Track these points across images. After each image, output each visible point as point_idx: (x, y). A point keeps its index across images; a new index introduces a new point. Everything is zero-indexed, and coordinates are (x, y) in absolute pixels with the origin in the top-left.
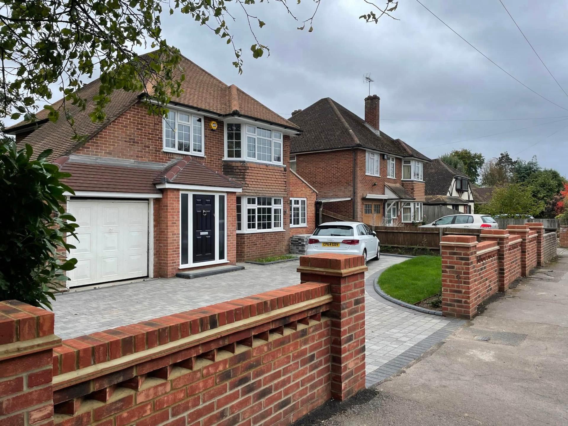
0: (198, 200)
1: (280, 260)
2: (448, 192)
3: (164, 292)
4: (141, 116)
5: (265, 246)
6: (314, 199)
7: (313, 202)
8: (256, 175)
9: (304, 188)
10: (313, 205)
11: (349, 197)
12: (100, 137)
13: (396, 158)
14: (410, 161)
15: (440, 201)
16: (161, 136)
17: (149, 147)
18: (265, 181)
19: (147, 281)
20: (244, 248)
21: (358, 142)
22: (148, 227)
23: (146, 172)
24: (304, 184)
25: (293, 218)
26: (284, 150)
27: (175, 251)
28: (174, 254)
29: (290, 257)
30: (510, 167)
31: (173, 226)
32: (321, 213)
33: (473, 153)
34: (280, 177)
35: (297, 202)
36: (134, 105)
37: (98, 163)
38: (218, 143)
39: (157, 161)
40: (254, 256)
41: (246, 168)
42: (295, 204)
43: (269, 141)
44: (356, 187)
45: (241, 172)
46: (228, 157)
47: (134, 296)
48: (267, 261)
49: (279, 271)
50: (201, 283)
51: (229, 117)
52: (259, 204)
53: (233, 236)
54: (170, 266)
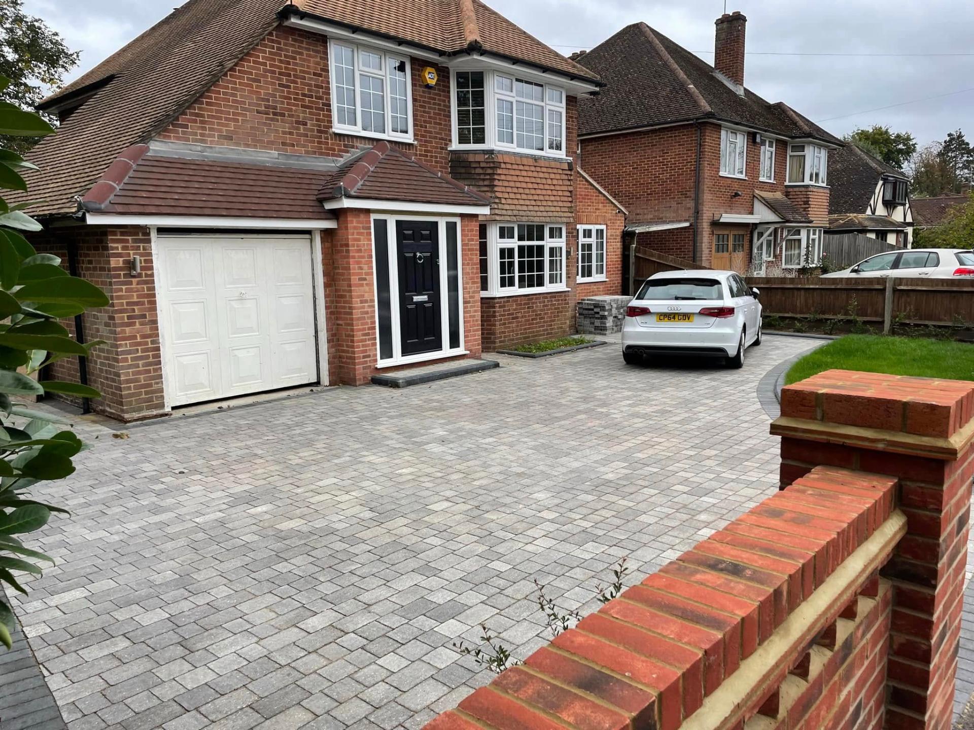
0: (406, 232)
1: (563, 348)
2: (869, 208)
3: (352, 417)
4: (286, 56)
5: (532, 320)
6: (619, 226)
7: (619, 233)
8: (515, 178)
9: (601, 205)
10: (619, 239)
11: (686, 221)
12: (208, 104)
13: (778, 141)
14: (803, 147)
15: (854, 225)
16: (328, 99)
17: (305, 124)
18: (533, 192)
19: (318, 392)
20: (495, 325)
21: (708, 109)
22: (314, 287)
23: (304, 177)
24: (601, 198)
25: (580, 264)
26: (567, 128)
27: (368, 334)
28: (365, 340)
29: (582, 342)
30: (965, 158)
31: (362, 285)
32: (632, 254)
33: (893, 132)
34: (560, 182)
35: (588, 234)
36: (270, 34)
37: (207, 158)
38: (440, 114)
39: (321, 154)
40: (513, 340)
41: (496, 165)
42: (584, 237)
43: (540, 108)
44: (700, 201)
45: (485, 174)
46: (459, 143)
47: (295, 428)
48: (539, 349)
49: (569, 371)
50: (422, 398)
51: (461, 57)
52: (521, 238)
53: (475, 302)
54: (359, 364)
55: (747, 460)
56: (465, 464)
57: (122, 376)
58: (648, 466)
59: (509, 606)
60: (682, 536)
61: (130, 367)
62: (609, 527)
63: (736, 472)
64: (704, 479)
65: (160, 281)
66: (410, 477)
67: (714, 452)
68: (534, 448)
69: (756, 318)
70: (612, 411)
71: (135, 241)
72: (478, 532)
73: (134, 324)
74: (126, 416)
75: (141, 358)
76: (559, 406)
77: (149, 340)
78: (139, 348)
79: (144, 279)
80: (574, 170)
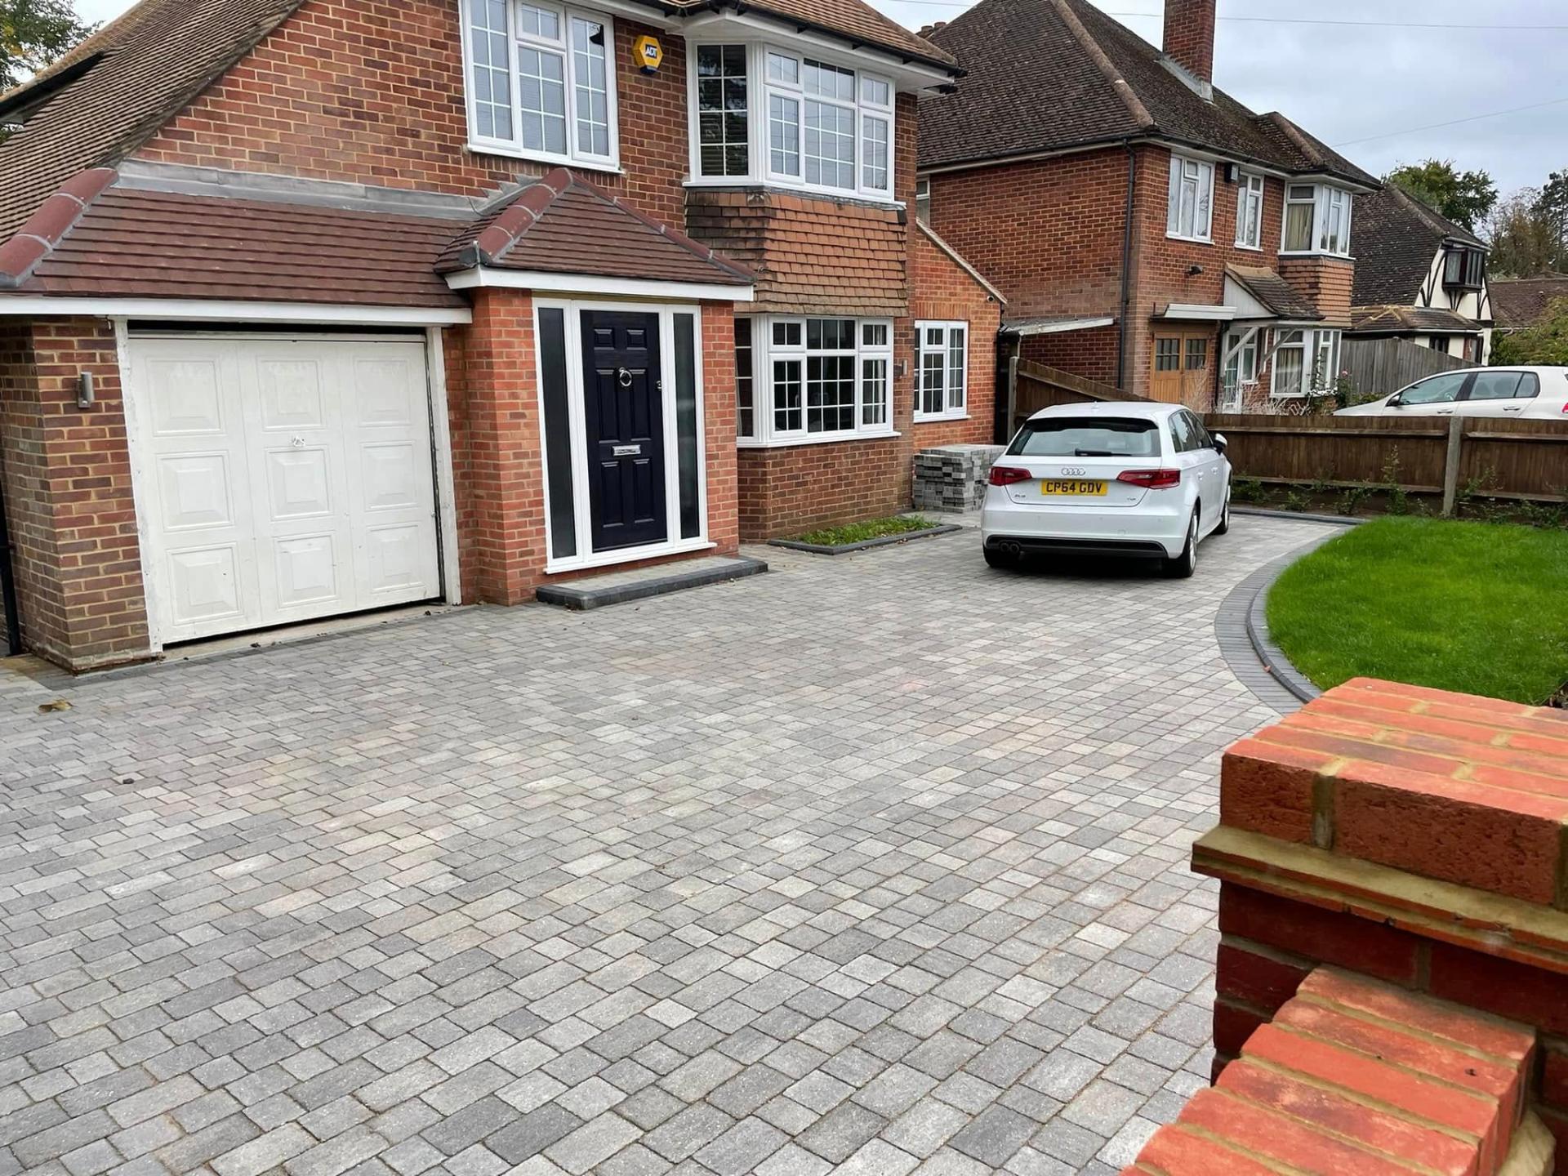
0: (599, 331)
1: (884, 537)
2: (1420, 295)
3: (483, 667)
5: (833, 487)
6: (991, 325)
7: (990, 335)
8: (802, 237)
9: (959, 287)
10: (990, 346)
11: (1107, 315)
12: (230, 94)
13: (1269, 179)
14: (1311, 190)
15: (1394, 324)
16: (460, 91)
17: (416, 135)
18: (834, 261)
19: (440, 616)
20: (764, 496)
21: (1149, 120)
22: (432, 429)
23: (412, 230)
24: (960, 274)
25: (922, 390)
26: (897, 150)
27: (530, 514)
28: (524, 524)
29: (918, 526)
31: (518, 427)
32: (1013, 372)
34: (884, 246)
35: (935, 336)
37: (228, 194)
38: (667, 122)
39: (448, 189)
40: (798, 522)
41: (767, 214)
42: (930, 342)
43: (848, 114)
44: (1132, 282)
45: (748, 230)
46: (704, 174)
47: (373, 689)
48: (842, 538)
49: (888, 580)
50: (618, 630)
51: (702, 18)
52: (813, 344)
53: (727, 456)
54: (512, 566)
55: (1187, 767)
56: (659, 770)
57: (66, 590)
58: (1001, 776)
59: (666, 1121)
60: (1045, 942)
61: (80, 573)
62: (904, 919)
63: (1164, 794)
64: (1101, 808)
65: (135, 419)
66: (549, 798)
67: (1126, 749)
68: (797, 737)
69: (1220, 484)
70: (952, 660)
71: (85, 345)
72: (648, 928)
73: (87, 496)
74: (76, 662)
75: (101, 558)
76: (856, 647)
77: (117, 525)
78: (98, 539)
79: (104, 414)
80: (910, 223)
